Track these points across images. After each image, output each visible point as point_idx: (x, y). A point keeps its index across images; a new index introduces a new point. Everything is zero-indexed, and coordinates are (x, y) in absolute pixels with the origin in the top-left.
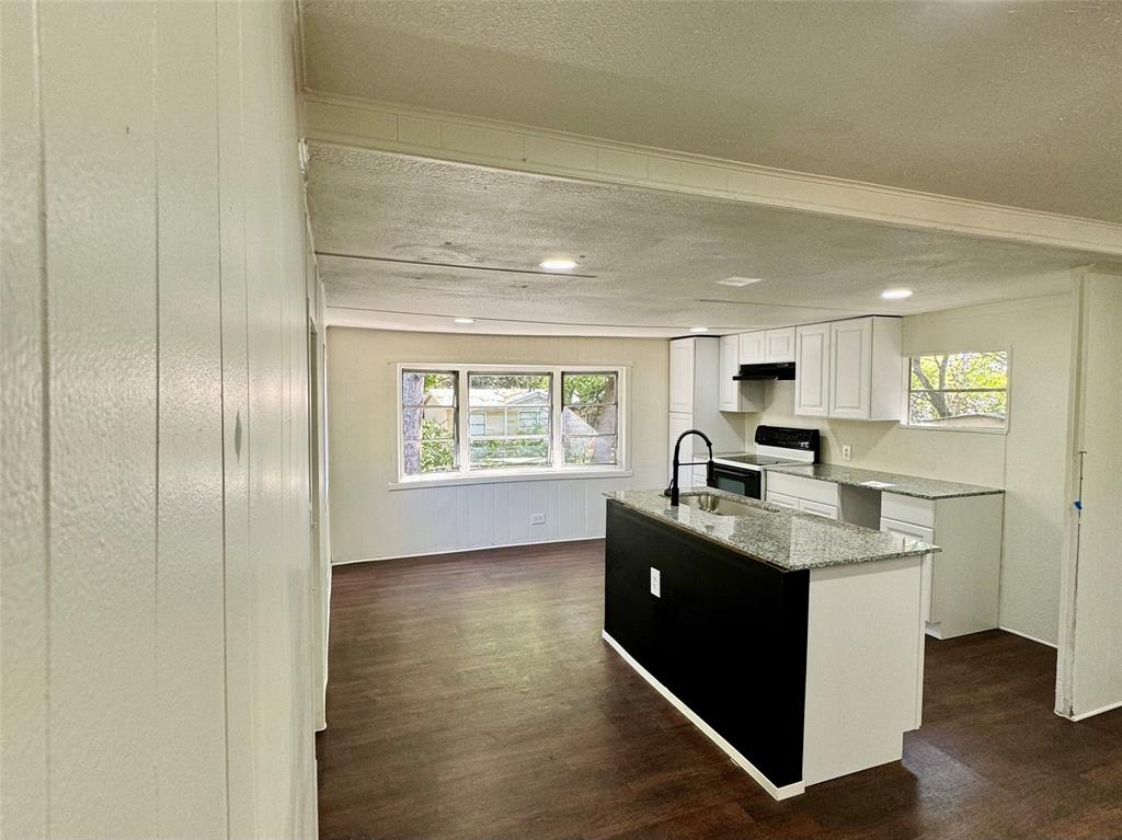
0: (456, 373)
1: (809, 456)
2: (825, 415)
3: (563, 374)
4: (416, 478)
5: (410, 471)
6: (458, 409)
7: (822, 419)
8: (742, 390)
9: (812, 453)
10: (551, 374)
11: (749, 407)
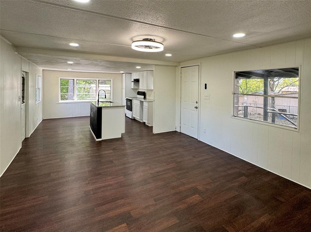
0: (74, 80)
1: (143, 97)
2: (146, 89)
3: (99, 80)
4: (63, 101)
5: (62, 99)
6: (74, 87)
7: (146, 90)
8: (134, 84)
9: (143, 96)
10: (96, 80)
11: (136, 87)
